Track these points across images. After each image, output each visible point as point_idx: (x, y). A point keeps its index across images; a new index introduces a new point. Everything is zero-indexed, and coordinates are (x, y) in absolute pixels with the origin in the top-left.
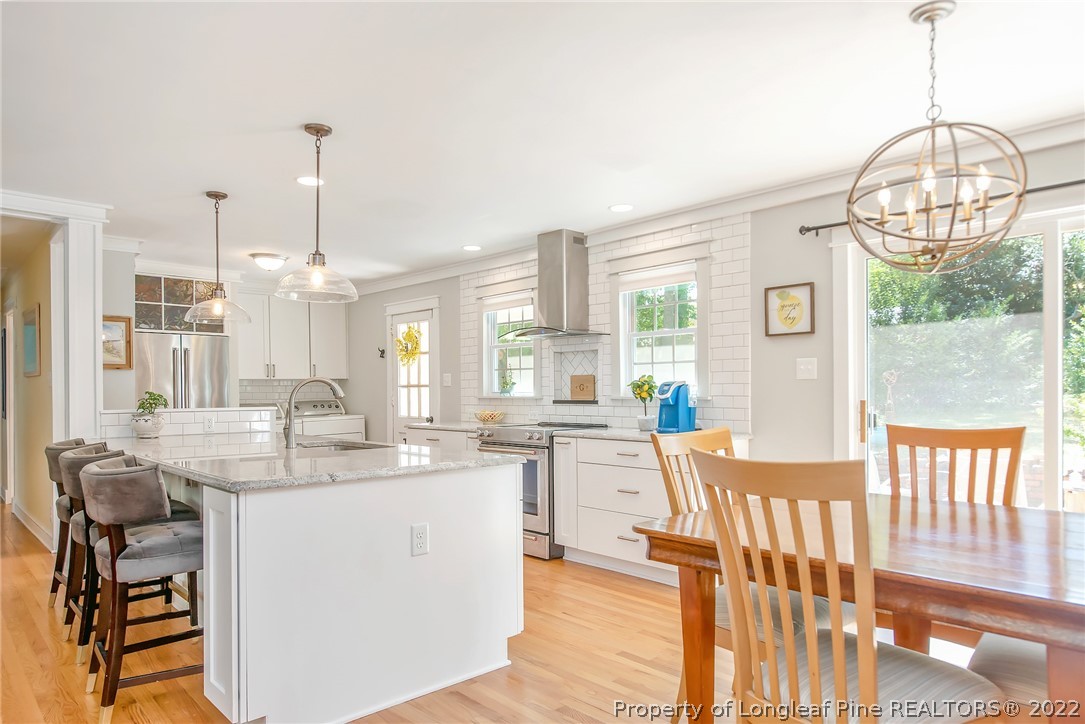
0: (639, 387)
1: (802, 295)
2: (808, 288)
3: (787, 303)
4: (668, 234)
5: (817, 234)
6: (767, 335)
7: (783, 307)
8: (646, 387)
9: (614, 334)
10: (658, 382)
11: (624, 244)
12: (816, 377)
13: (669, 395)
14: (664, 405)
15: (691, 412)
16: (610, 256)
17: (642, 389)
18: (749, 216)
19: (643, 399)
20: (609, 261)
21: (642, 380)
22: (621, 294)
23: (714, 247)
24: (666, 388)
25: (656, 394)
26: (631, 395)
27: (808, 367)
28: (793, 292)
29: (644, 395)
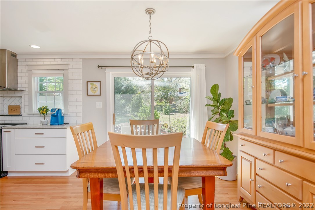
0: (42, 109)
1: (98, 84)
2: (100, 83)
3: (93, 86)
4: (53, 60)
5: (102, 69)
6: (87, 95)
7: (92, 87)
8: (45, 110)
9: (30, 91)
10: (50, 109)
11: (34, 60)
12: (101, 107)
13: (55, 112)
14: (53, 116)
15: (62, 118)
16: (28, 63)
17: (43, 111)
18: (81, 60)
19: (44, 114)
20: (28, 65)
21: (43, 107)
22: (33, 77)
23: (70, 67)
24: (54, 110)
25: (49, 112)
26: (38, 112)
27: (99, 104)
28: (95, 83)
29: (44, 112)
